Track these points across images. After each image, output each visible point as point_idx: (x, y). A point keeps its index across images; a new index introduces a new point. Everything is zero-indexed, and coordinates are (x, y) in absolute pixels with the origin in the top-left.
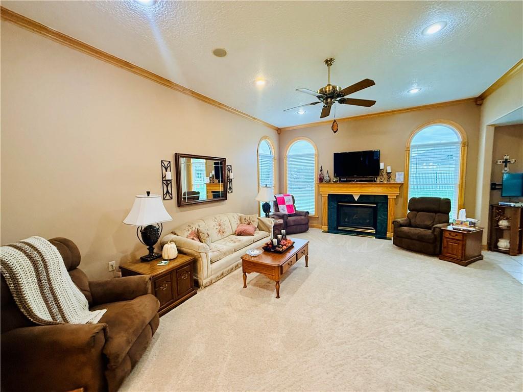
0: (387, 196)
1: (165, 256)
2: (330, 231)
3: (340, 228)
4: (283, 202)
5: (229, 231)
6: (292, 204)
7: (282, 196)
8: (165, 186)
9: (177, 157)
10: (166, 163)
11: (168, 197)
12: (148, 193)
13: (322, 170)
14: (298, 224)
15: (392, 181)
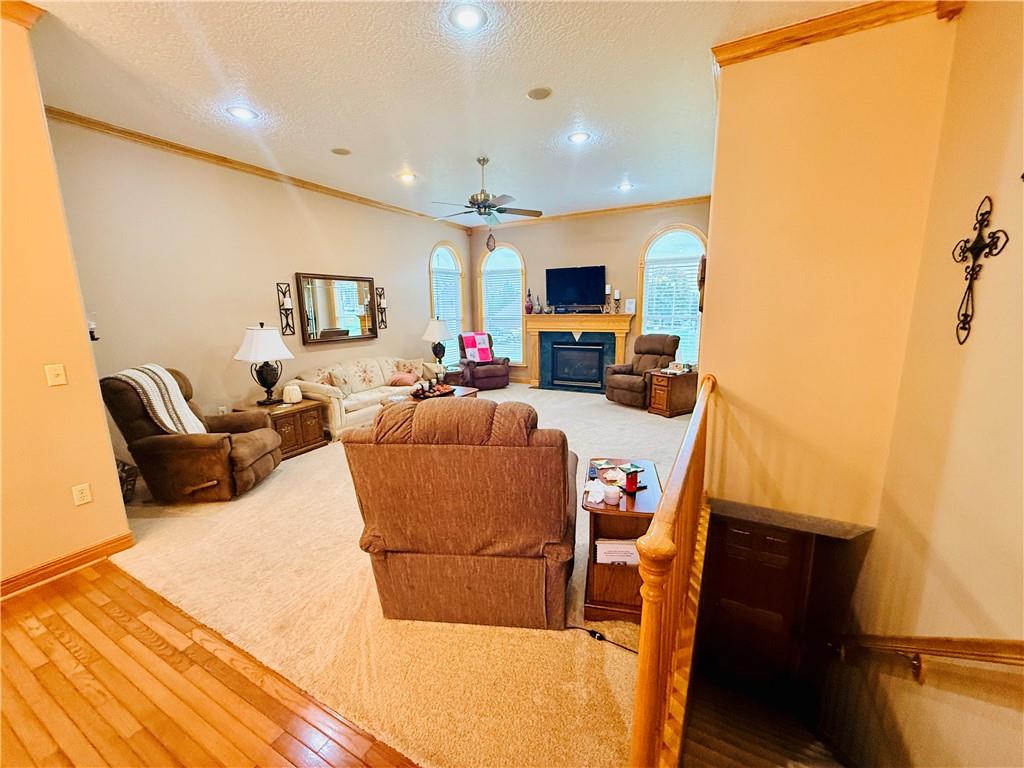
0: (614, 334)
1: (286, 398)
2: (542, 386)
3: (556, 382)
4: (473, 344)
5: (378, 380)
6: (488, 346)
7: (472, 334)
8: (284, 317)
9: (298, 277)
10: (284, 287)
11: (288, 332)
12: (262, 325)
13: (530, 295)
14: (491, 376)
15: (621, 313)
